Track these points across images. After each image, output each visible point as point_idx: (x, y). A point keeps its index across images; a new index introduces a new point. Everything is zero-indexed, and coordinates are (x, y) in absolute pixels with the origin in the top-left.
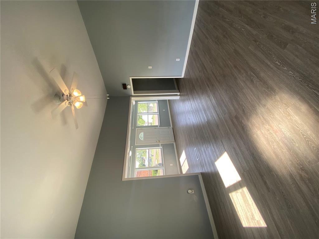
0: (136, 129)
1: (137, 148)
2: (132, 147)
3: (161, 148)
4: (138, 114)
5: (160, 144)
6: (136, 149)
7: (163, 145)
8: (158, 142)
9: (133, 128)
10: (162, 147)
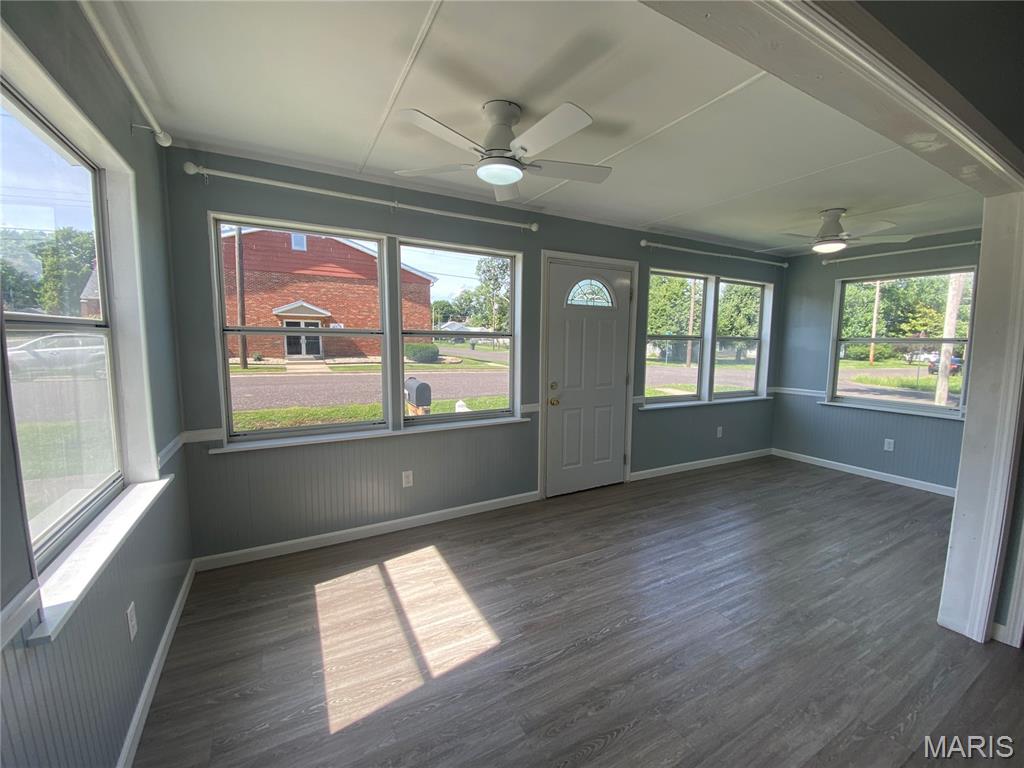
0: (636, 265)
1: (524, 257)
2: (534, 228)
3: (510, 412)
4: (712, 279)
5: (538, 407)
6: (520, 256)
7: (530, 424)
8: (552, 395)
9: (643, 243)
10: (518, 418)
